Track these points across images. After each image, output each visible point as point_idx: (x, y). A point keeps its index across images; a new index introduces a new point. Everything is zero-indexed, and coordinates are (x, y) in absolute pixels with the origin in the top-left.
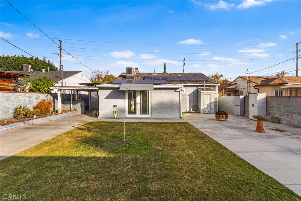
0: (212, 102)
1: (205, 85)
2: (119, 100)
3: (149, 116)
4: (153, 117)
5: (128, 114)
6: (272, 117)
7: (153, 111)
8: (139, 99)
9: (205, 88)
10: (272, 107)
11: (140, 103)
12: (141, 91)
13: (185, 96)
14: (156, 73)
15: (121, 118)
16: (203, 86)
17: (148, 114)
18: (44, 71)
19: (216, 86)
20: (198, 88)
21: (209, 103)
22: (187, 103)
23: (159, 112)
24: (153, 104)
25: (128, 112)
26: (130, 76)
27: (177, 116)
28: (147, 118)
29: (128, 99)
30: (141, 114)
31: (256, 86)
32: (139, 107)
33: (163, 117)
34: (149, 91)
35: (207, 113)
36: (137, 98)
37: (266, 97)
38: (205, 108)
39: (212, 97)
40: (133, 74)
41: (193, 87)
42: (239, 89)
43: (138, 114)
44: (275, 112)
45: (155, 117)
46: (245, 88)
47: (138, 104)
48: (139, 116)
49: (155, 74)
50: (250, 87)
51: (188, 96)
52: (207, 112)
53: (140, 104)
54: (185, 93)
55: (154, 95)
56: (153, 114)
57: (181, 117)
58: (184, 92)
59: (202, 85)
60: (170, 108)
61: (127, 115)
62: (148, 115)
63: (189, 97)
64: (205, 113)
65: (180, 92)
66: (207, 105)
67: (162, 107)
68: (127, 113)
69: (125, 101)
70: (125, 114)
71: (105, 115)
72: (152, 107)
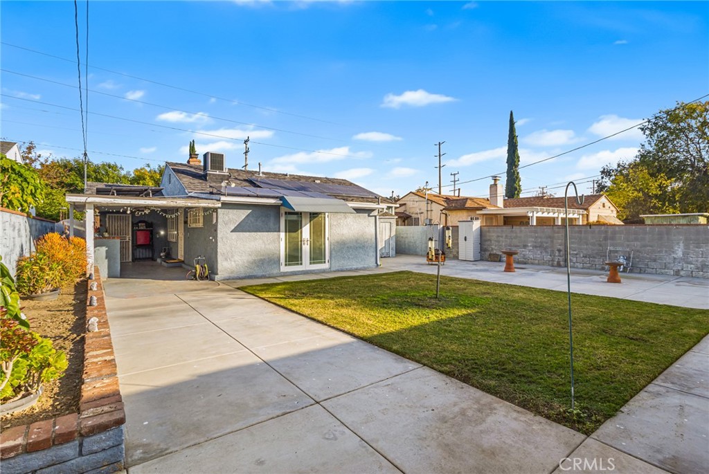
0: (392, 236)
2: (267, 233)
3: (326, 266)
5: (286, 265)
6: (490, 254)
7: (333, 256)
8: (306, 231)
10: (490, 240)
11: (309, 239)
12: (310, 213)
14: (263, 173)
15: (271, 275)
17: (325, 262)
19: (392, 207)
21: (387, 238)
23: (343, 258)
24: (333, 241)
25: (286, 261)
27: (371, 262)
28: (324, 271)
29: (286, 232)
30: (310, 264)
31: (444, 209)
32: (306, 248)
34: (327, 214)
35: (385, 257)
36: (303, 229)
37: (481, 227)
38: (382, 248)
39: (391, 228)
42: (412, 214)
43: (305, 266)
44: (493, 247)
45: (337, 268)
46: (422, 213)
47: (305, 242)
48: (308, 269)
49: (261, 175)
50: (432, 210)
52: (385, 255)
53: (309, 242)
55: (335, 224)
56: (333, 262)
57: (379, 263)
60: (360, 248)
61: (284, 269)
62: (324, 264)
64: (383, 256)
65: (375, 216)
66: (385, 241)
67: (348, 247)
68: (284, 264)
69: (279, 236)
70: (279, 265)
71: (233, 273)
72: (332, 247)
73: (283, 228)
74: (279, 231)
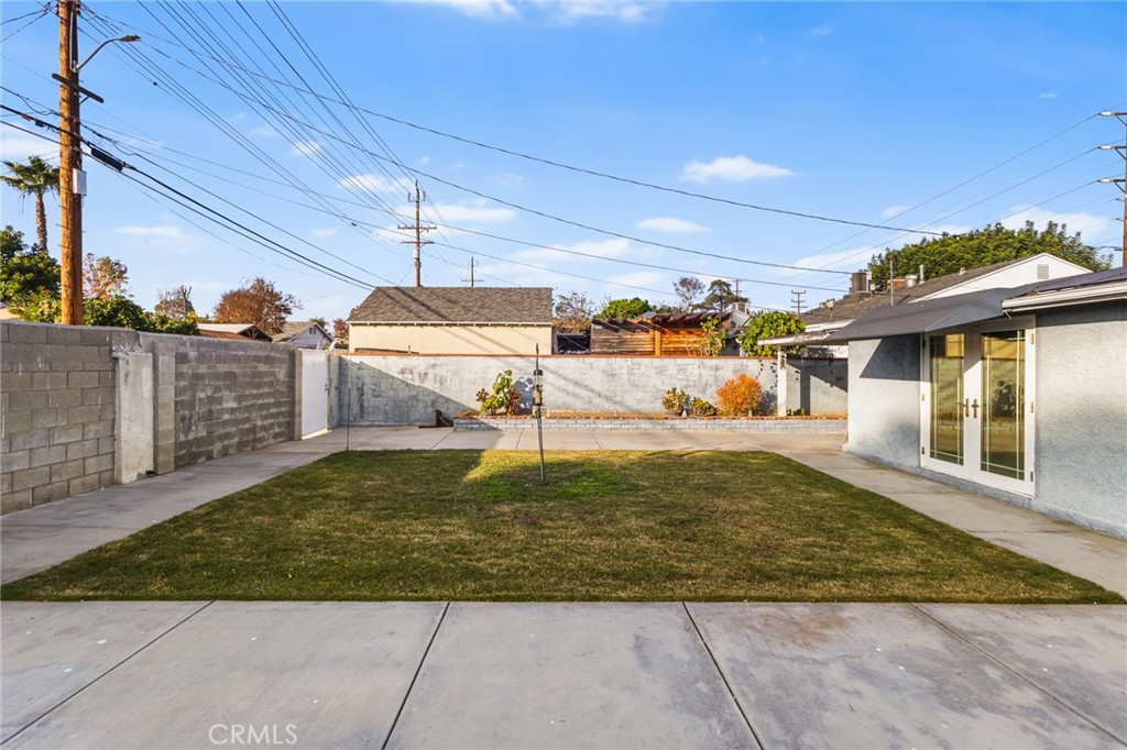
4: (1043, 504)
5: (932, 455)
7: (1045, 463)
11: (979, 403)
17: (1022, 477)
18: (910, 283)
24: (1044, 417)
29: (932, 382)
33: (1113, 523)
43: (970, 469)
47: (971, 411)
48: (974, 478)
53: (979, 410)
55: (1056, 359)
56: (1043, 482)
61: (927, 463)
68: (928, 451)
69: (919, 388)
70: (920, 451)
71: (860, 444)
72: (1043, 436)
73: (925, 371)
74: (919, 380)
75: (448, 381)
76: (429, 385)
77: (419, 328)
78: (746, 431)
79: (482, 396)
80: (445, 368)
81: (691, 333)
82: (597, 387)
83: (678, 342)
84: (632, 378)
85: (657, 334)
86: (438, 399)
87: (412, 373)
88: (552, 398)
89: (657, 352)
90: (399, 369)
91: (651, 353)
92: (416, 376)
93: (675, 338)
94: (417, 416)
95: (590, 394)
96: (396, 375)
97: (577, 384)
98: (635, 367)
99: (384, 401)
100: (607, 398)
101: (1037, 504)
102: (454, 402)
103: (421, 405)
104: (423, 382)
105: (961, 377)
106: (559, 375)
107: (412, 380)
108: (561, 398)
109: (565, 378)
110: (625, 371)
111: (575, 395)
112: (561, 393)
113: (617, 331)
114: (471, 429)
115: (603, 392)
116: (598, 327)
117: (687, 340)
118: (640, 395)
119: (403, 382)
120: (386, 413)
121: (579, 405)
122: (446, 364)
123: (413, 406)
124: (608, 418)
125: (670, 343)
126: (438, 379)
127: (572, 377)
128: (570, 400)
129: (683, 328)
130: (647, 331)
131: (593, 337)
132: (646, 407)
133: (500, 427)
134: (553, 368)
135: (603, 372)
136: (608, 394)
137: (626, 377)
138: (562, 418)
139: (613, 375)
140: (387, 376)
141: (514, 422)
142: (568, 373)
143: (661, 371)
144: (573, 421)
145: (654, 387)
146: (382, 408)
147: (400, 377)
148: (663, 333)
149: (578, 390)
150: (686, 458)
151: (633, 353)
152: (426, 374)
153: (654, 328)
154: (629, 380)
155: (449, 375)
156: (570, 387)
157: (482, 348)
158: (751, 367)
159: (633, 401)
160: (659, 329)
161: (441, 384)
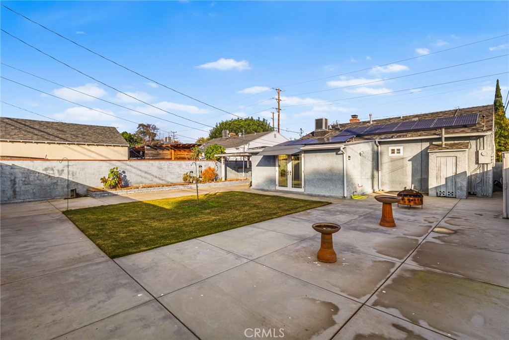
0: (458, 173)
1: (444, 136)
2: (270, 167)
3: (301, 190)
4: (306, 193)
5: (279, 186)
7: (306, 184)
9: (444, 143)
11: (291, 171)
13: (401, 160)
14: (373, 121)
16: (440, 139)
17: (301, 188)
18: (240, 136)
19: (483, 136)
20: (434, 143)
21: (450, 173)
22: (406, 175)
23: (315, 186)
24: (307, 174)
25: (279, 184)
26: (320, 132)
27: (340, 194)
28: (300, 194)
30: (292, 187)
32: (290, 177)
33: (319, 193)
34: (302, 155)
35: (444, 197)
36: (288, 165)
38: (440, 186)
39: (458, 163)
40: (324, 128)
41: (421, 142)
43: (290, 188)
45: (309, 193)
47: (290, 174)
49: (372, 123)
51: (409, 161)
52: (446, 194)
54: (402, 154)
55: (308, 161)
56: (306, 188)
57: (346, 195)
58: (399, 153)
59: (438, 136)
60: (329, 180)
61: (278, 188)
63: (411, 162)
64: (442, 195)
65: (343, 154)
66: (446, 178)
67: (318, 179)
69: (275, 169)
70: (275, 185)
71: (256, 186)
72: (306, 178)
73: (277, 164)
74: (275, 166)
75: (77, 174)
76: (65, 176)
77: (35, 144)
78: (214, 187)
79: (104, 180)
80: (74, 167)
81: (185, 151)
82: (155, 174)
83: (181, 155)
84: (169, 169)
85: (173, 151)
86: (69, 184)
87: (52, 170)
88: (135, 180)
89: (173, 159)
90: (43, 168)
91: (171, 159)
92: (56, 172)
93: (179, 153)
94: (57, 193)
95: (152, 177)
96: (41, 171)
97: (146, 173)
98: (170, 165)
99: (33, 187)
100: (159, 178)
101: (305, 193)
102: (81, 184)
103: (60, 187)
104: (61, 174)
105: (286, 165)
106: (138, 169)
107: (53, 174)
108: (139, 179)
109: (140, 170)
110: (166, 166)
111: (145, 178)
112: (139, 177)
113: (156, 149)
114: (104, 196)
115: (157, 176)
116: (148, 148)
117: (184, 154)
118: (173, 176)
119: (47, 175)
120: (34, 194)
121: (147, 182)
122: (76, 165)
123: (54, 188)
124: (167, 186)
125: (178, 155)
126: (71, 173)
127: (144, 170)
128: (143, 180)
129: (182, 149)
130: (169, 150)
131: (146, 152)
132: (175, 181)
133: (119, 194)
134: (135, 166)
135: (157, 167)
136: (159, 176)
137: (166, 169)
138: (148, 187)
139: (161, 168)
140: (34, 172)
141: (126, 191)
142: (142, 168)
143: (180, 166)
144: (153, 188)
145: (178, 172)
146: (31, 191)
147: (45, 172)
148: (175, 151)
149: (146, 175)
150: (217, 194)
151: (163, 159)
152: (63, 170)
153: (171, 149)
154: (168, 170)
155: (78, 171)
156: (143, 174)
157: (90, 157)
158: (212, 164)
159: (170, 179)
160: (173, 149)
161: (73, 175)
